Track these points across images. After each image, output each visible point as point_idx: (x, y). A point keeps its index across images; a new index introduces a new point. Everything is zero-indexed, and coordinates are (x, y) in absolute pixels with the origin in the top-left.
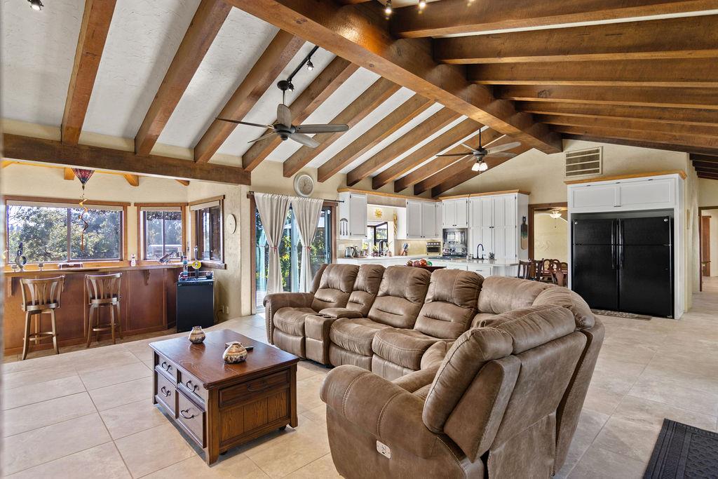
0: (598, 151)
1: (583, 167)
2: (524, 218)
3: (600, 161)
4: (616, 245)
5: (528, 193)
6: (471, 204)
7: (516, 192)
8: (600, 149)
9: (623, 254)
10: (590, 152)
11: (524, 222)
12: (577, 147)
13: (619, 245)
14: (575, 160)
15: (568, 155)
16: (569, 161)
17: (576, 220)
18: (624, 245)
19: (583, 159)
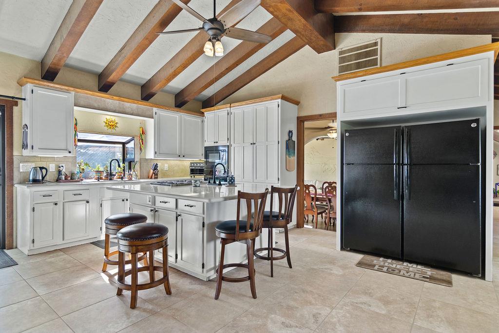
0: (376, 44)
1: (359, 66)
2: (290, 132)
3: (379, 57)
4: (400, 164)
5: (297, 103)
6: (232, 116)
7: (278, 98)
8: (379, 41)
9: (410, 177)
10: (366, 46)
11: (290, 137)
12: (352, 40)
13: (403, 164)
14: (349, 59)
15: (341, 53)
16: (342, 60)
17: (346, 131)
18: (410, 165)
19: (359, 56)
